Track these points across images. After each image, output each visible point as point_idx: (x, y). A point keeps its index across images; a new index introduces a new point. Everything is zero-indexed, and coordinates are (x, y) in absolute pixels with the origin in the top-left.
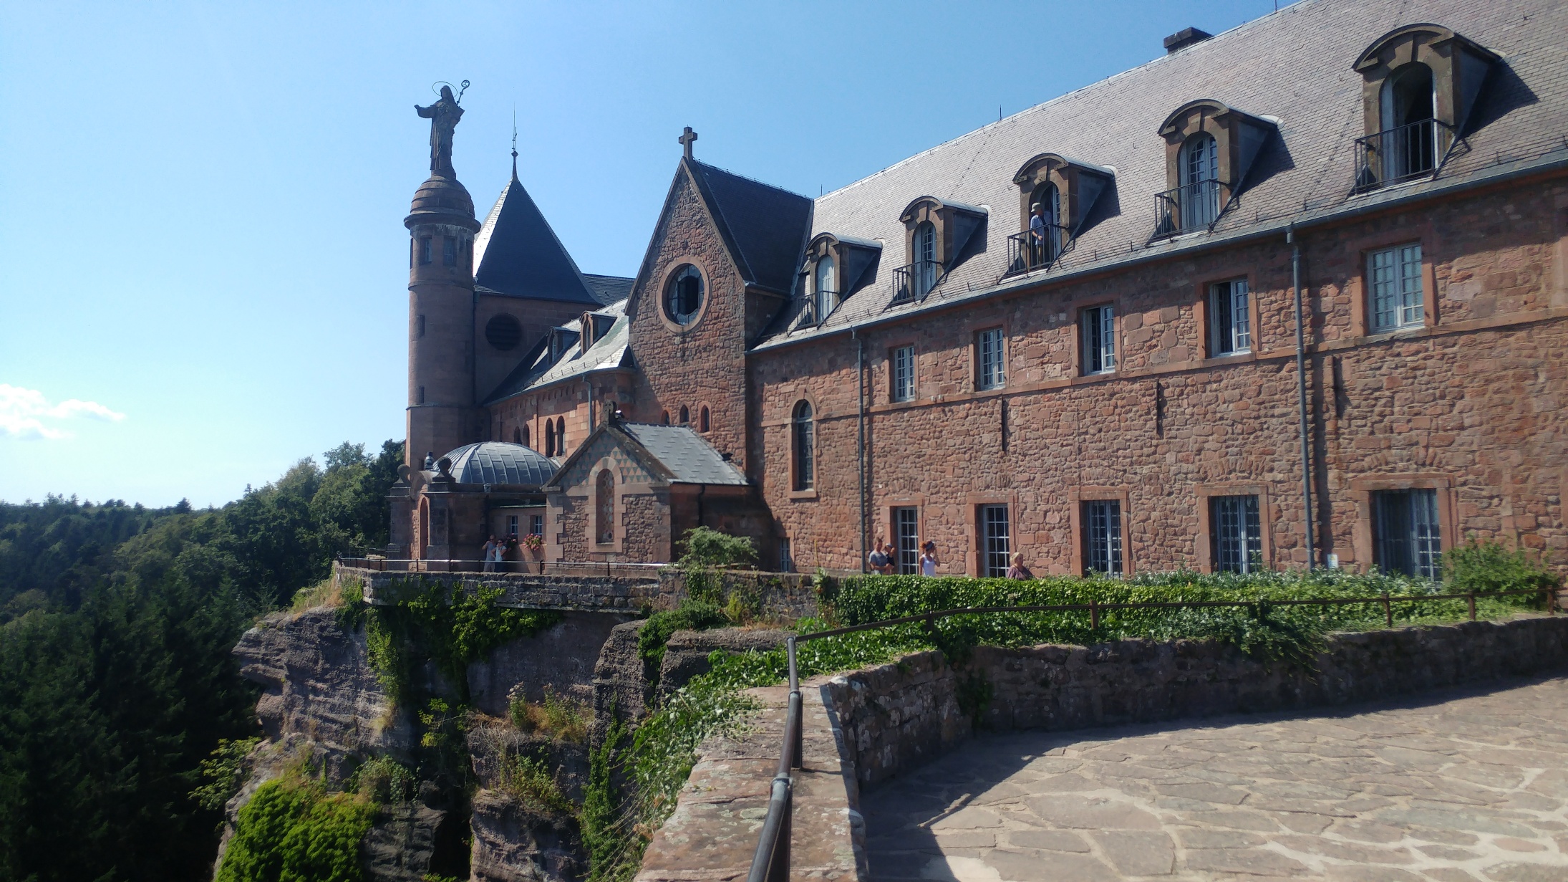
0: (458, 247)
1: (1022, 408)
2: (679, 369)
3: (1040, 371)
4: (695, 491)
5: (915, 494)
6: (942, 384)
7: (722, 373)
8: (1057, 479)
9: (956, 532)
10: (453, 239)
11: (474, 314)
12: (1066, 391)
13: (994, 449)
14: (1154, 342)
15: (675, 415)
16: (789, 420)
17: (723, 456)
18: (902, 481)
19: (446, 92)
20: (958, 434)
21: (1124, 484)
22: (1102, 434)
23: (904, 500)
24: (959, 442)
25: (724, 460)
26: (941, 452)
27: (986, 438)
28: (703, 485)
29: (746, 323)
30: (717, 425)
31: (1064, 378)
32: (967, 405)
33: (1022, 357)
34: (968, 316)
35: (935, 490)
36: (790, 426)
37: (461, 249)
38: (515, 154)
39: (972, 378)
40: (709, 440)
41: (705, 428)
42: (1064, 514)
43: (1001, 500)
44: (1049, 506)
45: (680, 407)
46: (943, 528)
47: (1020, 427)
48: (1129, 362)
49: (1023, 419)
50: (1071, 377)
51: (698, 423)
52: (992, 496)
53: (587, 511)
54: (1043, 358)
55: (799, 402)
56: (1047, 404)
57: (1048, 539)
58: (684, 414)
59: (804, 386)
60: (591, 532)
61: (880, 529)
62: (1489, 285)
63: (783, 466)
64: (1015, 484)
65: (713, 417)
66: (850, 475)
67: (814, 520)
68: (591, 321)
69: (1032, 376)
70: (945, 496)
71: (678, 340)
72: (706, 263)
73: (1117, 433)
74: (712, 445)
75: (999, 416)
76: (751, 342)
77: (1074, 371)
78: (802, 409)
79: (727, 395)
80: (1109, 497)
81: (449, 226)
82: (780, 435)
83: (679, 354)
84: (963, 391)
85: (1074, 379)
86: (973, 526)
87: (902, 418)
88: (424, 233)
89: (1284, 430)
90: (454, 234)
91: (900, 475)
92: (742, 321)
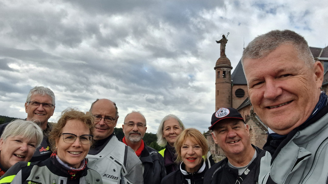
11: (232, 90)
19: (224, 36)
81: (224, 68)
88: (218, 71)
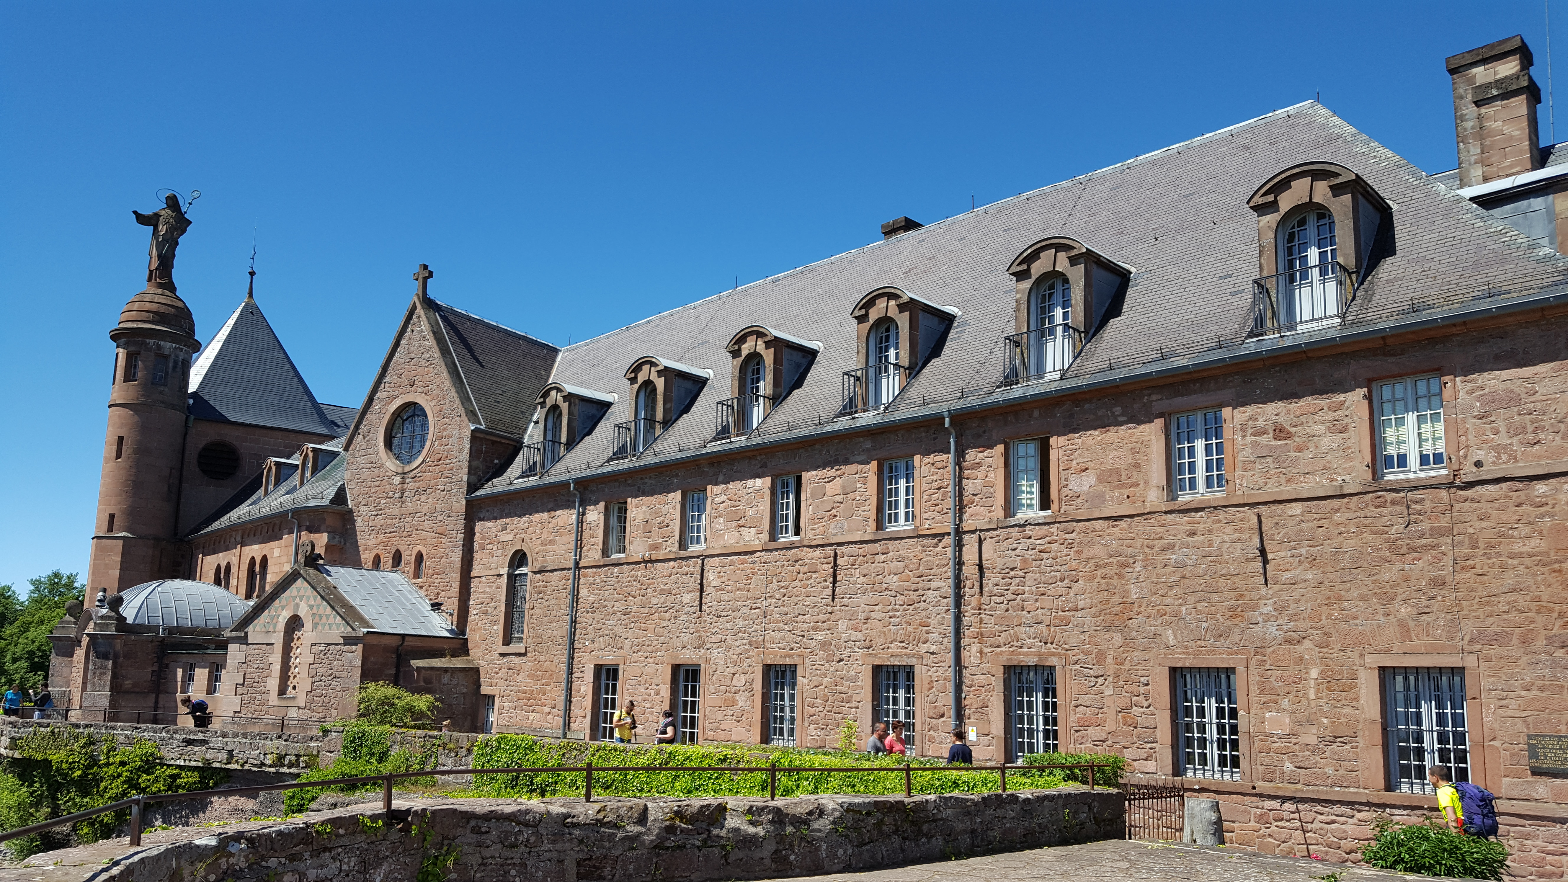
0: (171, 365)
1: (719, 570)
2: (396, 511)
3: (737, 534)
4: (396, 642)
5: (618, 652)
6: (651, 541)
7: (440, 518)
8: (744, 641)
9: (653, 693)
10: (166, 357)
11: (184, 440)
12: (757, 554)
13: (692, 610)
14: (834, 512)
15: (387, 560)
16: (505, 571)
17: (433, 605)
18: (607, 637)
19: (172, 201)
20: (662, 592)
21: (802, 649)
22: (786, 598)
23: (608, 658)
24: (662, 600)
25: (434, 610)
26: (646, 610)
27: (687, 598)
28: (403, 636)
29: (470, 467)
30: (431, 572)
31: (757, 542)
32: (672, 563)
33: (722, 520)
34: (677, 475)
35: (636, 649)
36: (505, 576)
37: (175, 367)
38: (252, 274)
39: (677, 538)
40: (421, 587)
41: (417, 575)
42: (749, 677)
43: (695, 662)
44: (737, 668)
45: (393, 551)
46: (641, 688)
47: (718, 589)
48: (812, 530)
49: (719, 580)
50: (763, 541)
51: (411, 568)
52: (687, 656)
53: (271, 660)
54: (739, 521)
55: (517, 552)
56: (741, 566)
57: (734, 703)
58: (397, 558)
59: (522, 536)
60: (273, 683)
61: (583, 688)
62: (1100, 479)
63: (495, 618)
64: (708, 646)
65: (427, 563)
66: (560, 630)
67: (520, 677)
68: (311, 455)
69: (730, 539)
70: (646, 655)
71: (397, 480)
72: (433, 403)
73: (799, 599)
74: (423, 593)
75: (699, 576)
76: (472, 487)
77: (765, 537)
78: (519, 559)
79: (444, 541)
80: (788, 661)
81: (162, 343)
82: (494, 585)
83: (397, 495)
84: (668, 549)
85: (765, 543)
86: (669, 687)
87: (612, 573)
88: (133, 348)
89: (938, 604)
90: (167, 352)
91: (606, 632)
92: (466, 465)
